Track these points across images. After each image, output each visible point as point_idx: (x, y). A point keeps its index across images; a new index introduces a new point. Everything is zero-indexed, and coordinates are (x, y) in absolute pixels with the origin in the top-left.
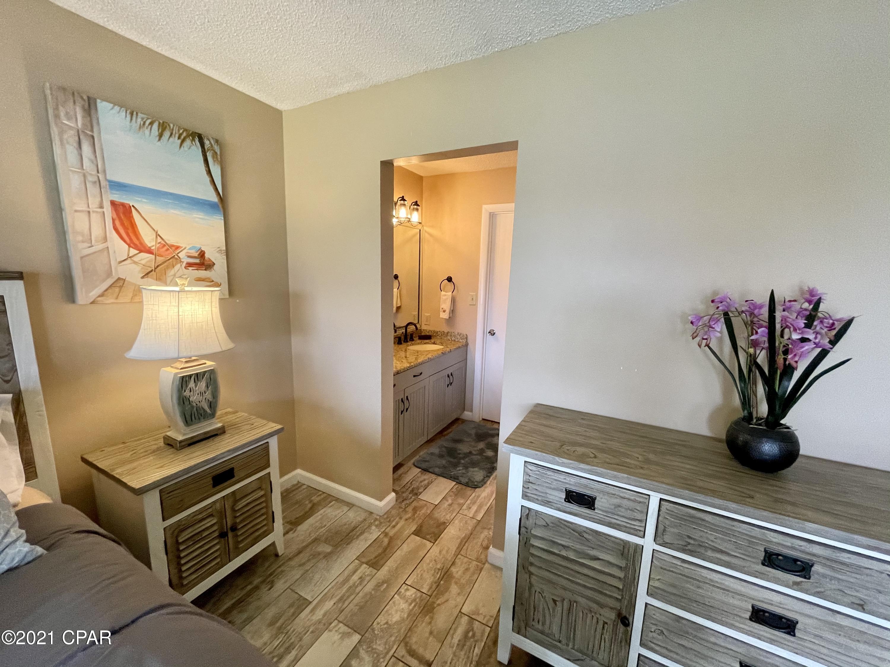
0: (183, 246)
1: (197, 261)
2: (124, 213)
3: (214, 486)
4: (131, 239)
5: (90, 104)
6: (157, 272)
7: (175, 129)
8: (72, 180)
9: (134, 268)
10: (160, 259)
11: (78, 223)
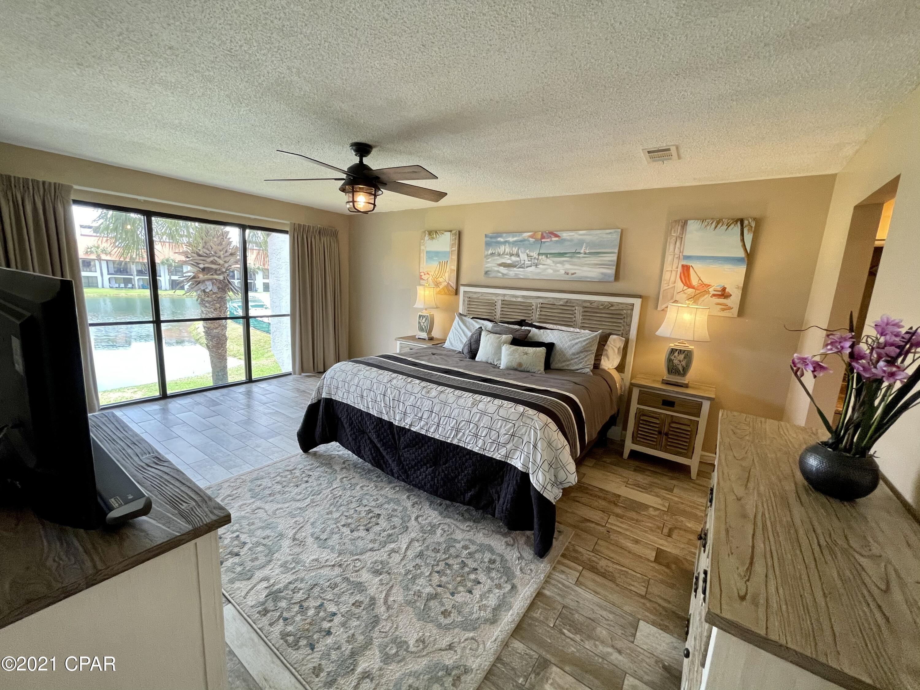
0: (713, 285)
1: (720, 293)
2: (686, 270)
3: (663, 404)
4: (686, 282)
5: (685, 224)
6: (694, 298)
7: (725, 221)
8: (669, 258)
9: (683, 296)
10: (698, 292)
11: (666, 276)
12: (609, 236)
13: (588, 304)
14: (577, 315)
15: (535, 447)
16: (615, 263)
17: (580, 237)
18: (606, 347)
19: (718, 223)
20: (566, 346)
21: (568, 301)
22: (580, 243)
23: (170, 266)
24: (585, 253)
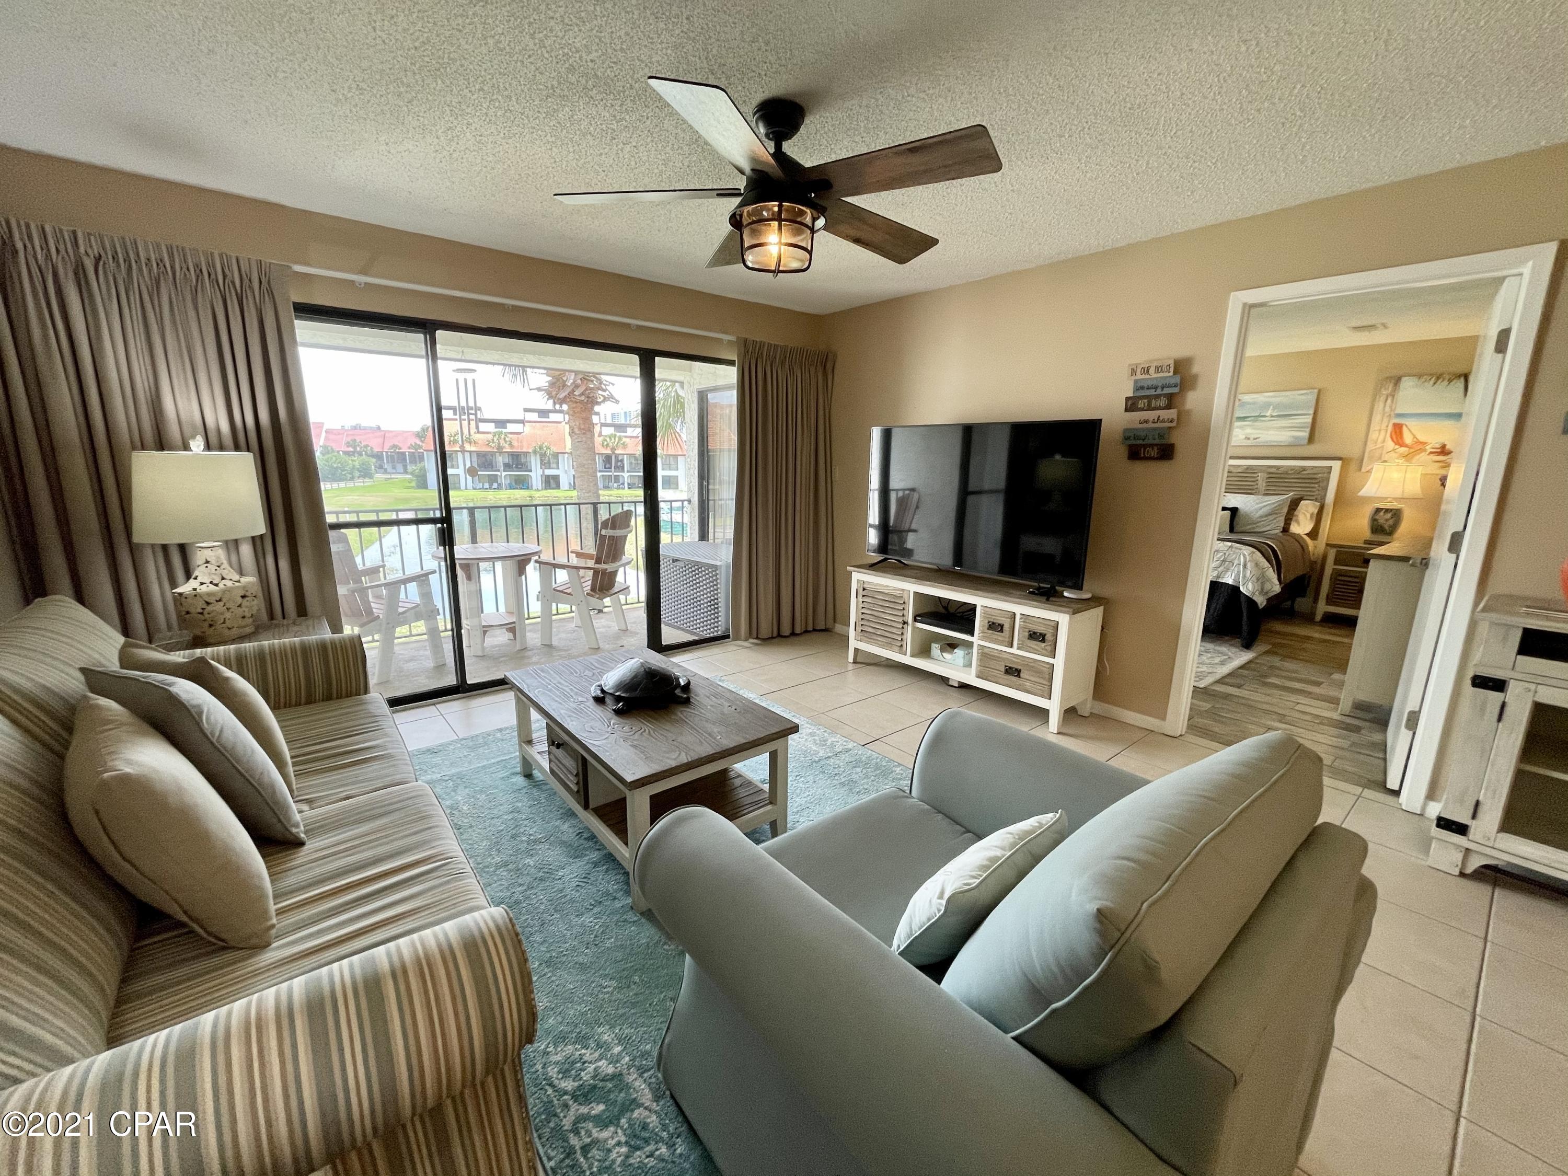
0: (1429, 441)
1: (1438, 450)
2: (1399, 428)
4: (1397, 441)
5: (1397, 380)
6: (1407, 457)
7: (1447, 377)
8: (1377, 418)
9: (1393, 455)
10: (1412, 450)
11: (1373, 435)
12: (1303, 397)
13: (1273, 470)
14: (1260, 482)
15: (1245, 566)
16: (1310, 425)
17: (1267, 400)
18: (1296, 513)
19: (1438, 378)
20: (1252, 509)
21: (1249, 467)
22: (1267, 406)
23: (543, 455)
24: (1272, 416)
